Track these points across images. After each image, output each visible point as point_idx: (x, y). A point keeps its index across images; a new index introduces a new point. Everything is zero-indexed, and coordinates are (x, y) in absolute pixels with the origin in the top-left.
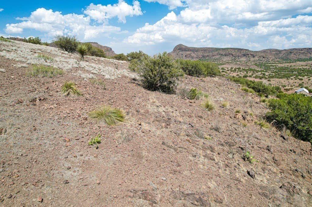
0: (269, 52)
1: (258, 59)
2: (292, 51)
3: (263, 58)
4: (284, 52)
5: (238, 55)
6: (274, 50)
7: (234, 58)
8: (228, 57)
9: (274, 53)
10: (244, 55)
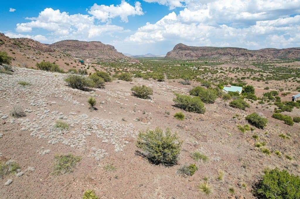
0: (267, 51)
1: (256, 58)
2: (291, 51)
3: (262, 57)
4: (283, 51)
5: (236, 54)
6: (273, 49)
7: (233, 57)
8: (227, 56)
9: (272, 52)
10: (243, 54)
